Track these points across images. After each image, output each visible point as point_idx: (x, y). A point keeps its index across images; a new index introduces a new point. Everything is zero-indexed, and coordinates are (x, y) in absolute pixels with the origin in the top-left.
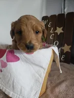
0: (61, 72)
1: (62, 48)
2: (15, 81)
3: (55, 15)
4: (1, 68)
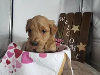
0: (73, 74)
4: (15, 68)
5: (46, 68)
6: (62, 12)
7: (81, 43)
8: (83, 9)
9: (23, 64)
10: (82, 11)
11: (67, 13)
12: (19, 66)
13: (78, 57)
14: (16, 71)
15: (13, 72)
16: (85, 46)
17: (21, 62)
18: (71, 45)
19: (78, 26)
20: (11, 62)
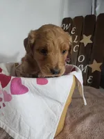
1: (90, 66)
4: (3, 101)
6: (66, 16)
7: (95, 61)
9: (13, 96)
13: (90, 81)
17: (10, 93)
18: (81, 63)
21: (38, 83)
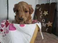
0: (43, 38)
1: (47, 24)
2: (12, 42)
3: (44, 4)
4: (5, 33)
5: (24, 34)
6: (37, 4)
7: (49, 22)
8: (50, 1)
10: (50, 2)
11: (40, 4)
12: (7, 32)
13: (47, 30)
14: (6, 35)
15: (4, 36)
16: (52, 23)
17: (8, 29)
18: (43, 23)
19: (47, 12)
20: (3, 30)
21: (20, 26)
